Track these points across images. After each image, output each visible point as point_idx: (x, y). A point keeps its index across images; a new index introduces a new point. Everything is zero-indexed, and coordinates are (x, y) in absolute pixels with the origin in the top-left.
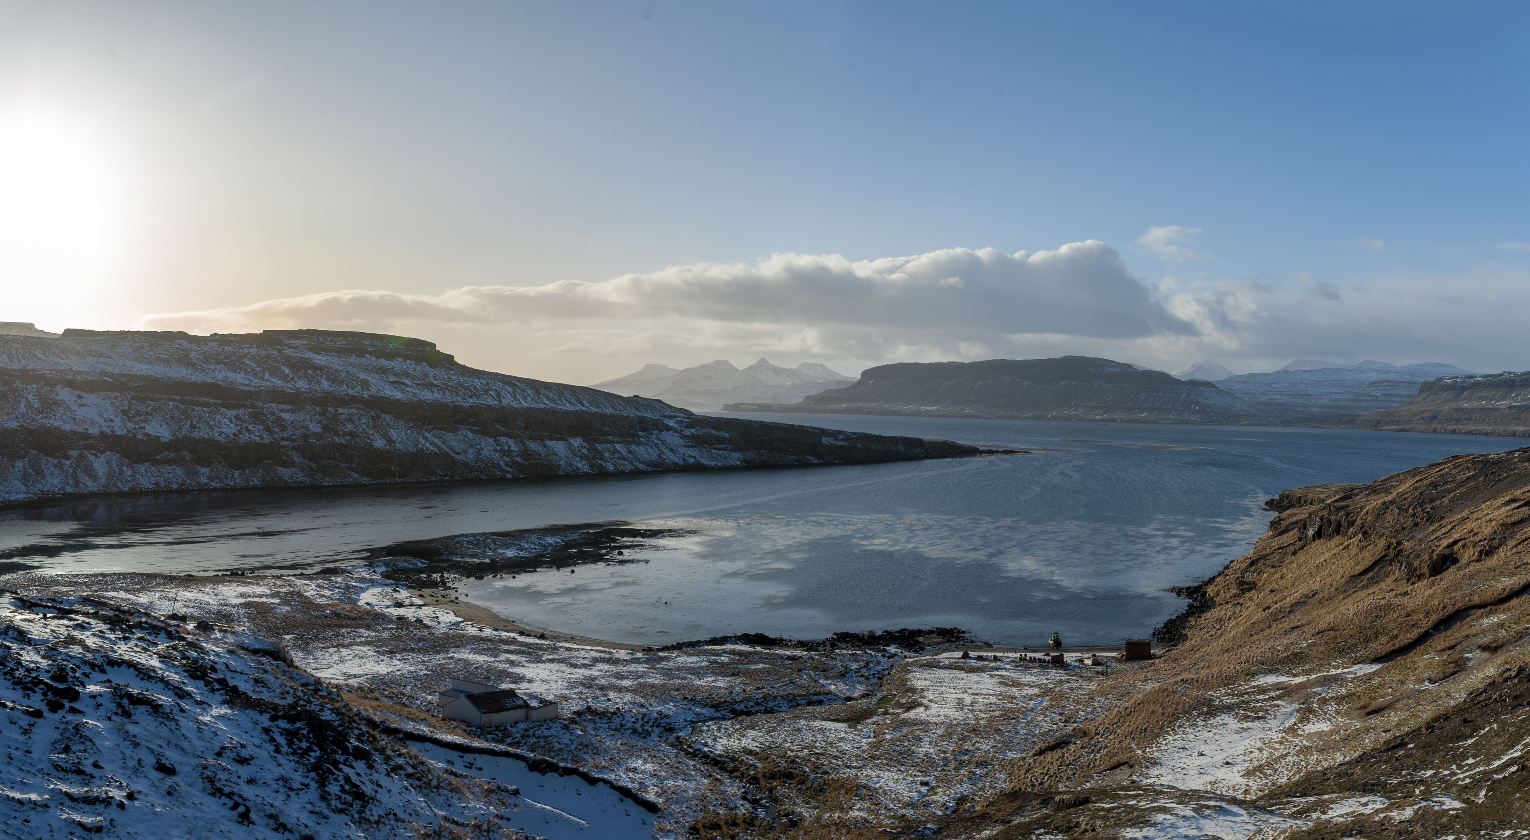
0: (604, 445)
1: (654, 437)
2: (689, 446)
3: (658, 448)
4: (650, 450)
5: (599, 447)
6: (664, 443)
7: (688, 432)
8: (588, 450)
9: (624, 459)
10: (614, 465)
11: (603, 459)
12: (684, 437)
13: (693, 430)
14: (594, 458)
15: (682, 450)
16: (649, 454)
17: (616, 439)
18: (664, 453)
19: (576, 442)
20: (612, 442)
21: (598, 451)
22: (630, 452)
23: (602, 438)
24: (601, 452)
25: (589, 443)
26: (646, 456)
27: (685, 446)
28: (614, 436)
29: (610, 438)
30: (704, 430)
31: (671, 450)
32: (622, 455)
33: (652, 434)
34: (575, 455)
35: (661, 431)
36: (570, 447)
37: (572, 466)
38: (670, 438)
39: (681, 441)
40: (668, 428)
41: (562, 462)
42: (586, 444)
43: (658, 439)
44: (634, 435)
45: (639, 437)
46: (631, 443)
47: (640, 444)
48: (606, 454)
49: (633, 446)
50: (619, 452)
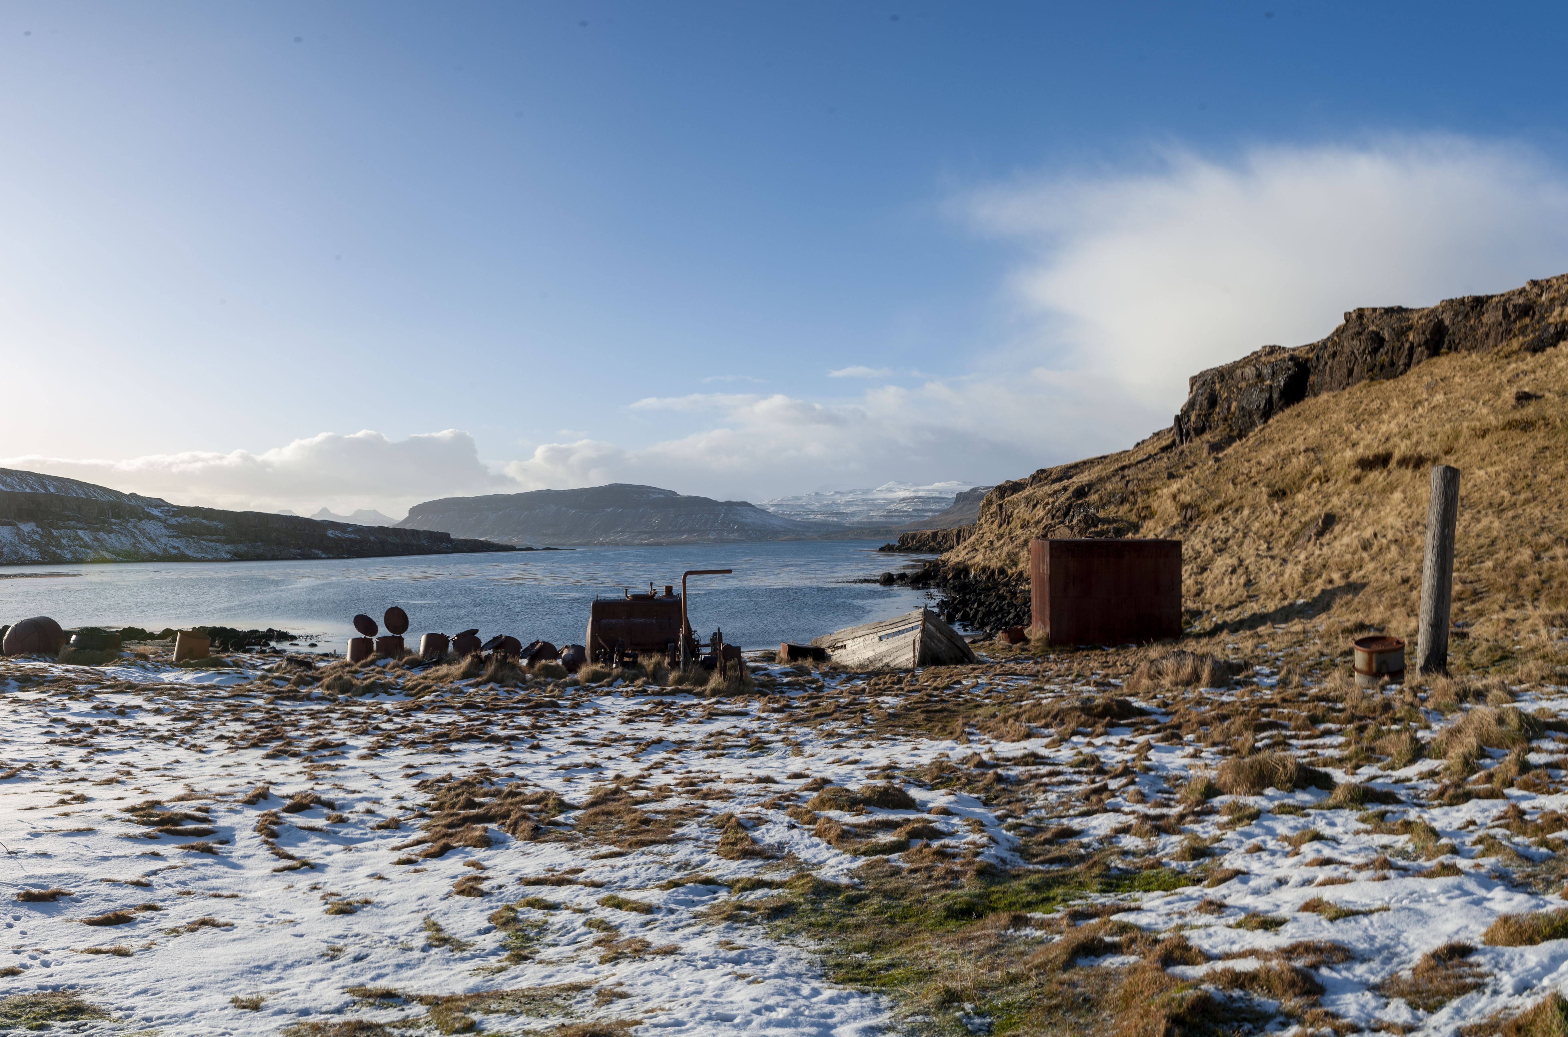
0: (62, 531)
1: (130, 526)
2: (174, 537)
3: (133, 537)
4: (123, 539)
5: (55, 533)
6: (142, 532)
7: (173, 521)
8: (41, 536)
9: (87, 546)
10: (72, 553)
11: (59, 545)
12: (168, 527)
13: (179, 519)
14: (48, 544)
15: (164, 540)
16: (121, 542)
17: (79, 525)
18: (140, 542)
19: (27, 527)
20: (74, 527)
21: (54, 537)
22: (96, 539)
23: (60, 523)
24: (58, 539)
25: (43, 529)
26: (117, 545)
27: (169, 537)
28: (78, 522)
29: (72, 523)
30: (193, 520)
31: (151, 539)
32: (85, 542)
33: (128, 521)
34: (24, 541)
35: (140, 519)
36: (18, 533)
37: (17, 553)
38: (149, 526)
39: (164, 531)
40: (150, 517)
41: (5, 549)
42: (39, 530)
43: (135, 527)
44: (104, 522)
45: (111, 524)
46: (99, 530)
47: (111, 532)
48: (64, 541)
49: (101, 534)
50: (81, 539)
